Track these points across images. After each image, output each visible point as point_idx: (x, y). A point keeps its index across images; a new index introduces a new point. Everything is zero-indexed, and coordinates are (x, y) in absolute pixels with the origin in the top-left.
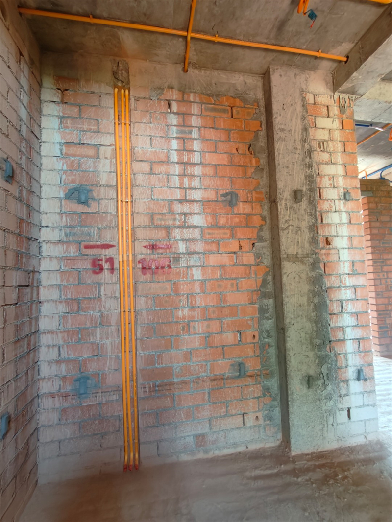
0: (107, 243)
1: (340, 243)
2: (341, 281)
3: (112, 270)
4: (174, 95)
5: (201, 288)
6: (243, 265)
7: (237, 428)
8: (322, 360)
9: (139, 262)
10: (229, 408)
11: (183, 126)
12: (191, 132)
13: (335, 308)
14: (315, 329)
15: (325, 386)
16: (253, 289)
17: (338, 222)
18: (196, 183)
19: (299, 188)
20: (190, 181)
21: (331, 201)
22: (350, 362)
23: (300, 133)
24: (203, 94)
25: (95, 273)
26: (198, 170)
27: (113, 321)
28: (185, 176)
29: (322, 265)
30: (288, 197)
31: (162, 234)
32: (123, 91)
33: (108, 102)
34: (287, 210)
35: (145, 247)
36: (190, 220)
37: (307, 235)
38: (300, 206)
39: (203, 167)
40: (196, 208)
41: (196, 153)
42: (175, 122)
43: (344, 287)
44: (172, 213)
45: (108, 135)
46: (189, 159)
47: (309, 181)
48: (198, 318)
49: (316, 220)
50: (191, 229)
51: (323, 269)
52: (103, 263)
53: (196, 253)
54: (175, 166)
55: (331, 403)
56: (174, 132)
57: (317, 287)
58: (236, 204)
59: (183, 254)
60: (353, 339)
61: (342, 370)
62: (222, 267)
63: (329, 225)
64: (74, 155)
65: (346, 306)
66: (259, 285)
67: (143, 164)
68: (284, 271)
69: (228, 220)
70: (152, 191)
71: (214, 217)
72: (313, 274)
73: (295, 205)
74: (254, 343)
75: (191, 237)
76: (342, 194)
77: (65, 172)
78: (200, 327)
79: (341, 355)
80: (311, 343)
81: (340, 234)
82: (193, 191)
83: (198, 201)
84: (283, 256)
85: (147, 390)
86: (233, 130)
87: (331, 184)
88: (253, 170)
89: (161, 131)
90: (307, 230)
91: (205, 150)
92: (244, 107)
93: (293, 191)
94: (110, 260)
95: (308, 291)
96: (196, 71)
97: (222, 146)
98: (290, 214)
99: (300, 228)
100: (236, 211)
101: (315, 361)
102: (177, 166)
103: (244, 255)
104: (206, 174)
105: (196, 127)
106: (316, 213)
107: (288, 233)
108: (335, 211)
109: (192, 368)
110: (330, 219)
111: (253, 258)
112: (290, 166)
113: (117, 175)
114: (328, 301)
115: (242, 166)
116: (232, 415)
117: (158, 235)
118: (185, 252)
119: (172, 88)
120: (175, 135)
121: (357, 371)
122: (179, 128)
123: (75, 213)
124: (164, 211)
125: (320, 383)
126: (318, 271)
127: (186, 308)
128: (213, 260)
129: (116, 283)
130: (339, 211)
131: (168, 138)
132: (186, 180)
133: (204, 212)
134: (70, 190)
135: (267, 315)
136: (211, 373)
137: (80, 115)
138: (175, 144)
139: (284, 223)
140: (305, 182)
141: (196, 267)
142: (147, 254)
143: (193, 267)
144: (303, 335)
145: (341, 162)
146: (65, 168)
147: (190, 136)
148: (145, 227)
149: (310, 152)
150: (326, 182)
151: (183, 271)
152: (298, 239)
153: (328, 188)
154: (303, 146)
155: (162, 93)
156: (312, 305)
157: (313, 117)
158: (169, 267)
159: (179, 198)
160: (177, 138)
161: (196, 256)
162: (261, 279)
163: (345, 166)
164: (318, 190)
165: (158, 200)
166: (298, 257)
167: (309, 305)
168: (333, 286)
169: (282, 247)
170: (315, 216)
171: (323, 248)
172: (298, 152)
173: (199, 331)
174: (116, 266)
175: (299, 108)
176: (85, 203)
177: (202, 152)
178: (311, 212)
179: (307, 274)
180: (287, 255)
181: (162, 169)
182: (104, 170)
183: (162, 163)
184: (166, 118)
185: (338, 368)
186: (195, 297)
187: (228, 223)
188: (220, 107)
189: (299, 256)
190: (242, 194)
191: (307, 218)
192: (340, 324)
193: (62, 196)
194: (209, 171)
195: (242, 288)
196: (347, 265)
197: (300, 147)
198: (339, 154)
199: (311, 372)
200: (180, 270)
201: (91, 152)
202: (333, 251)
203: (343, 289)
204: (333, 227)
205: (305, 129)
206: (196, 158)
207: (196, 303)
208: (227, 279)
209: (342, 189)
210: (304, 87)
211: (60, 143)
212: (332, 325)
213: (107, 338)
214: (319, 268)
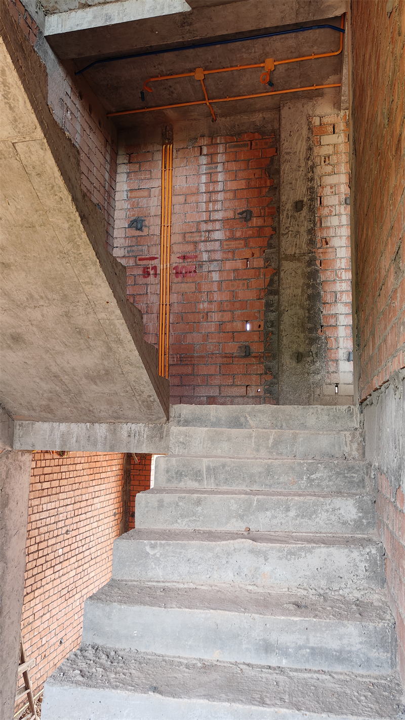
0: (153, 256)
1: (339, 242)
2: (337, 275)
3: (156, 274)
4: (204, 141)
5: (218, 287)
6: (253, 268)
7: (241, 396)
8: (313, 341)
9: (174, 269)
10: (236, 380)
11: (211, 164)
12: (216, 167)
13: (329, 298)
14: (307, 315)
15: (313, 362)
16: (261, 288)
17: (338, 224)
18: (218, 206)
19: (301, 199)
20: (214, 205)
21: (331, 207)
22: (341, 345)
23: (304, 153)
24: (228, 135)
25: (145, 277)
26: (220, 196)
27: (155, 310)
28: (210, 201)
29: (318, 263)
30: (290, 208)
31: (190, 248)
32: (168, 146)
33: (158, 156)
34: (288, 218)
35: (178, 258)
36: (213, 236)
37: (305, 237)
38: (300, 214)
39: (225, 193)
40: (218, 225)
41: (219, 183)
42: (205, 162)
44: (198, 231)
45: (157, 180)
46: (214, 188)
47: (310, 192)
48: (215, 310)
49: (315, 225)
50: (213, 242)
51: (319, 265)
52: (150, 270)
53: (216, 260)
54: (203, 196)
55: (319, 377)
56: (204, 169)
57: (312, 281)
58: (250, 219)
59: (206, 261)
60: (345, 325)
61: (332, 351)
62: (235, 270)
63: (328, 228)
64: (135, 198)
65: (341, 296)
66: (266, 284)
67: (180, 197)
68: (282, 269)
69: (242, 233)
70: (185, 216)
71: (232, 231)
72: (309, 270)
73: (296, 214)
74: (259, 331)
75: (212, 248)
77: (129, 209)
78: (215, 317)
79: (332, 339)
80: (303, 326)
81: (338, 235)
82: (216, 213)
83: (220, 220)
84: (283, 256)
85: (175, 360)
86: (252, 159)
87: (333, 192)
88: (267, 190)
89: (194, 170)
90: (305, 234)
91: (227, 179)
92: (262, 139)
93: (295, 202)
94: (155, 268)
95: (303, 284)
96: (223, 119)
97: (241, 174)
98: (290, 222)
99: (299, 232)
100: (250, 225)
101: (305, 341)
102: (204, 195)
103: (255, 260)
104: (227, 198)
105: (221, 162)
106: (315, 218)
107: (287, 238)
108: (335, 215)
109: (208, 347)
110: (329, 222)
111: (262, 262)
112: (294, 181)
113: (162, 207)
114: (322, 293)
115: (257, 188)
116: (237, 386)
117: (189, 248)
118: (207, 260)
119: (204, 136)
120: (204, 172)
121: (348, 353)
122: (207, 166)
123: (134, 237)
124: (193, 230)
125: (309, 359)
126: (314, 267)
127: (205, 302)
128: (229, 265)
129: (158, 284)
130: (339, 215)
131: (199, 175)
132: (211, 205)
133: (224, 228)
134: (131, 221)
135: (272, 309)
136: (222, 352)
137: (140, 169)
138: (204, 179)
139: (284, 229)
140: (306, 193)
141: (215, 271)
142: (179, 263)
143: (213, 271)
144: (295, 319)
145: (344, 172)
146: (129, 207)
147: (216, 170)
148: (179, 243)
149: (312, 168)
150: (328, 190)
151: (205, 275)
152: (296, 242)
153: (329, 195)
154: (307, 163)
155: (196, 142)
156: (306, 296)
157: (318, 137)
158: (195, 271)
159: (204, 219)
160: (205, 174)
161: (215, 263)
162: (269, 279)
164: (319, 198)
165: (189, 222)
166: (295, 256)
167: (302, 295)
168: (328, 279)
169: (282, 249)
170: (314, 221)
171: (320, 248)
172: (301, 169)
173: (215, 319)
174: (158, 272)
175: (305, 132)
176: (140, 229)
177: (225, 182)
178: (310, 218)
179: (303, 270)
180: (286, 255)
181: (193, 199)
182: (153, 205)
183: (193, 194)
184: (198, 160)
185: (328, 349)
186: (213, 294)
187: (242, 235)
188: (242, 143)
190: (255, 211)
191: (306, 223)
192: (333, 312)
193: (127, 226)
194: (230, 195)
195: (251, 287)
196: (344, 261)
197: (303, 165)
198: (343, 165)
199: (301, 350)
200: (203, 274)
201: (146, 193)
202: (330, 250)
203: (338, 282)
204: (331, 229)
205: (310, 149)
206: (220, 187)
207: (213, 298)
208: (239, 279)
209: (343, 195)
210: (311, 113)
211: (127, 190)
212: (324, 312)
213: (151, 322)
214: (316, 265)
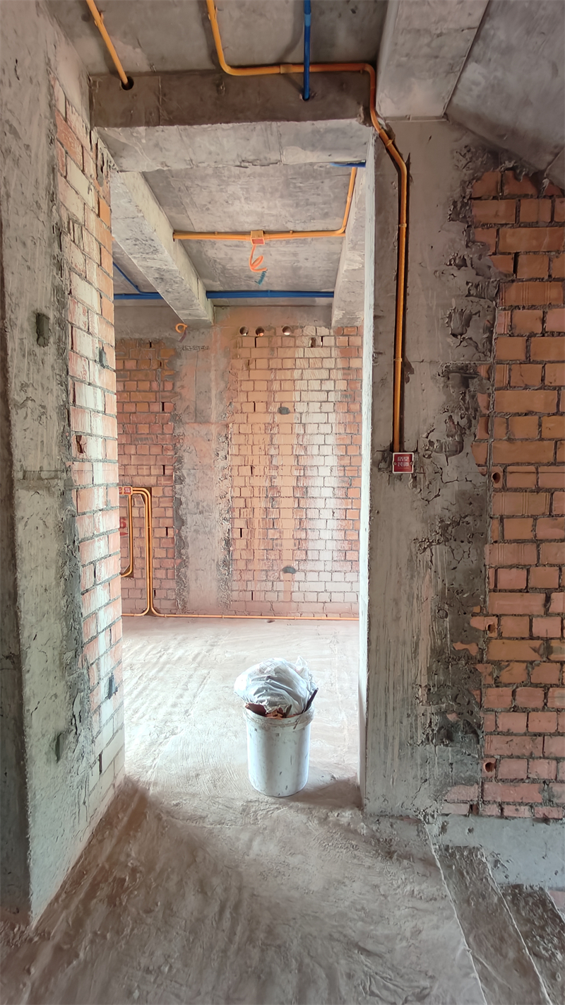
1: (94, 449)
2: (95, 525)
8: (74, 690)
13: (88, 579)
14: (65, 631)
15: (77, 738)
17: (93, 407)
19: (44, 310)
21: (85, 360)
22: (103, 671)
23: (46, 172)
29: (74, 495)
30: (26, 325)
34: (24, 356)
37: (55, 427)
38: (45, 354)
43: (97, 536)
47: (58, 301)
49: (67, 395)
51: (75, 502)
55: (83, 765)
57: (67, 542)
60: (105, 629)
61: (95, 692)
63: (83, 410)
65: (100, 570)
68: (19, 514)
72: (64, 515)
73: (39, 350)
76: (97, 352)
79: (94, 666)
80: (61, 664)
81: (94, 432)
84: (18, 475)
87: (86, 325)
90: (55, 417)
93: (34, 312)
95: (57, 554)
98: (29, 369)
99: (43, 407)
101: (66, 698)
106: (67, 381)
107: (25, 418)
108: (89, 384)
110: (84, 398)
114: (81, 568)
121: (108, 682)
125: (72, 737)
126: (69, 507)
130: (94, 385)
139: (18, 389)
140: (52, 299)
144: (50, 653)
145: (96, 284)
149: (59, 233)
150: (79, 316)
152: (42, 436)
153: (81, 329)
154: (50, 210)
156: (62, 583)
157: (64, 151)
163: (101, 297)
164: (70, 328)
166: (42, 480)
167: (58, 584)
168: (87, 535)
169: (16, 452)
170: (67, 386)
171: (75, 460)
172: (42, 217)
178: (61, 376)
179: (56, 516)
180: (25, 472)
185: (91, 691)
189: (44, 475)
191: (55, 387)
192: (93, 609)
196: (101, 491)
197: (45, 207)
198: (95, 266)
199: (62, 725)
202: (87, 466)
203: (96, 539)
204: (87, 415)
205: (53, 170)
209: (97, 341)
210: (53, 59)
212: (85, 613)
214: (70, 502)
